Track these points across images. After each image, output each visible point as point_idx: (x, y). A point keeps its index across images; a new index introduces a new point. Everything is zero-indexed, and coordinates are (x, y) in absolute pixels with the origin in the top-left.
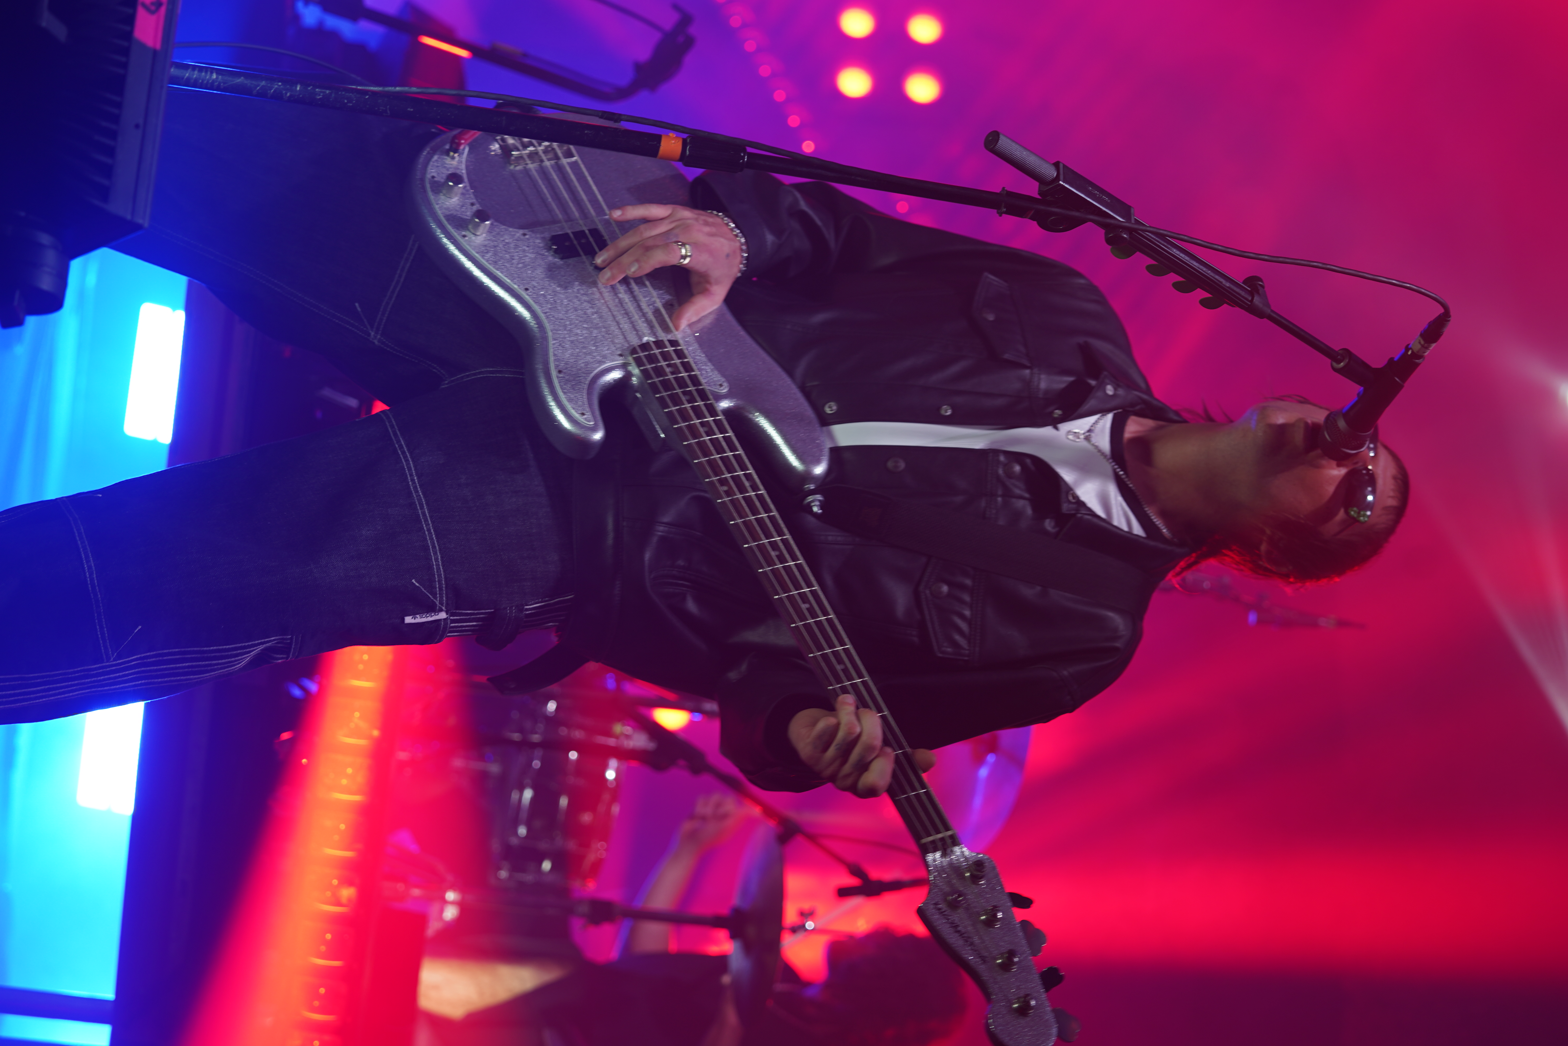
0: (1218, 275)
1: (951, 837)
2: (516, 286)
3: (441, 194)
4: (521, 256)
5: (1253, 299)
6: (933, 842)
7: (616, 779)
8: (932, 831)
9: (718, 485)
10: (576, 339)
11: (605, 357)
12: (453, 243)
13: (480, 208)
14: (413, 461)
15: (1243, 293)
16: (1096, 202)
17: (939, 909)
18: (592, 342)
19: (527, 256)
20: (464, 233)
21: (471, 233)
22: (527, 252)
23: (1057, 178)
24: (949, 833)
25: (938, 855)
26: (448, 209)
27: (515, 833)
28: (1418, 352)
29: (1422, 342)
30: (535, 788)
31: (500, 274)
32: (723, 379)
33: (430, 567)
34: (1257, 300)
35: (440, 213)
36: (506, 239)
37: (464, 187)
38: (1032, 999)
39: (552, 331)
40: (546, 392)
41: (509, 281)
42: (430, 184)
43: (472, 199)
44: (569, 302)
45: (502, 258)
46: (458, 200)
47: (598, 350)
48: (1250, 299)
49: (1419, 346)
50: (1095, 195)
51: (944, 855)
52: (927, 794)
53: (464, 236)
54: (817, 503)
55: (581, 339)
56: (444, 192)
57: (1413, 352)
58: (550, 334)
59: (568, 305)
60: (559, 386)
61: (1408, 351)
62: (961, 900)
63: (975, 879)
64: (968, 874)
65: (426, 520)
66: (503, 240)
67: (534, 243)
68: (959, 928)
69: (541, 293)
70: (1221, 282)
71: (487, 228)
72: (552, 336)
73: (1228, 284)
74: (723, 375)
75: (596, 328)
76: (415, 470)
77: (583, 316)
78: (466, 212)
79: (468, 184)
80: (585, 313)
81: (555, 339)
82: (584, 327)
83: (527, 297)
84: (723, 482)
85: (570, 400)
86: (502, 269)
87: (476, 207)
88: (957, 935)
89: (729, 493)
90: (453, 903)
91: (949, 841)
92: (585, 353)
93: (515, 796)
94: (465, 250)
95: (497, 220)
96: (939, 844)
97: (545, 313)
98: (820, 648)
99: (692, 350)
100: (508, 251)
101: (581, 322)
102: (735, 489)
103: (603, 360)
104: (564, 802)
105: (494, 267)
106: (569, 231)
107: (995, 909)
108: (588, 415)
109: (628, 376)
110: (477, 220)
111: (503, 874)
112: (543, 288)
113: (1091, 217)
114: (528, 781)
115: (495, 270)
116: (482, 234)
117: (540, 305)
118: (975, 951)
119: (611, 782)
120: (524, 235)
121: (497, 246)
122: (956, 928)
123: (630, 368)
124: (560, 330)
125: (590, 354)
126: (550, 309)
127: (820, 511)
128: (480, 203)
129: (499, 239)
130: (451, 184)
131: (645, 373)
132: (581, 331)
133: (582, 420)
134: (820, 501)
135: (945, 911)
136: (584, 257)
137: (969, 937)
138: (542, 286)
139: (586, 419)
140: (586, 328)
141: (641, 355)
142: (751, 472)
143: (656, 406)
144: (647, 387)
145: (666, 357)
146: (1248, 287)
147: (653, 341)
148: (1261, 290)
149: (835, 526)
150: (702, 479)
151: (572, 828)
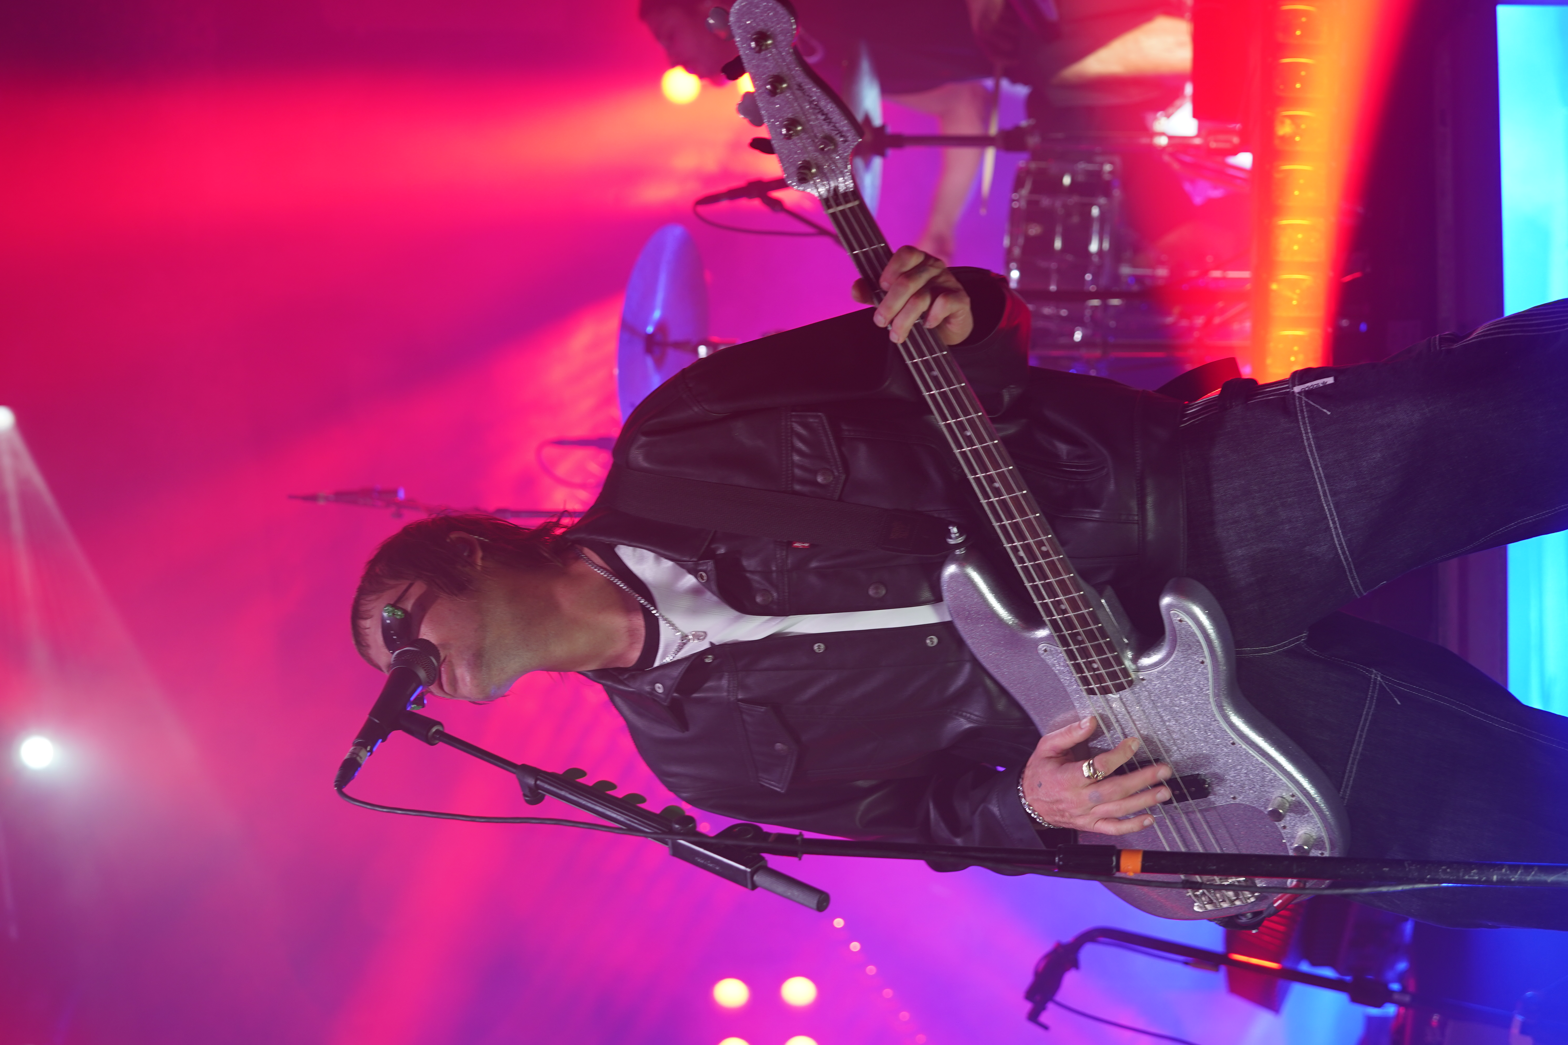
1: (829, 207)
2: (1244, 747)
3: (1315, 837)
4: (1238, 777)
5: (536, 782)
6: (847, 202)
8: (848, 212)
9: (1051, 552)
10: (1187, 695)
11: (1158, 678)
12: (1305, 789)
13: (1277, 823)
14: (1335, 545)
15: (547, 786)
16: (711, 856)
17: (842, 136)
18: (1170, 692)
19: (1232, 777)
20: (1294, 799)
21: (1287, 799)
22: (1232, 781)
24: (831, 211)
25: (842, 188)
26: (1308, 823)
28: (361, 749)
29: (358, 758)
31: (1259, 758)
32: (1043, 656)
33: (1314, 430)
34: (531, 782)
35: (1317, 819)
36: (1252, 793)
37: (1291, 845)
38: (754, 49)
39: (1210, 703)
40: (1216, 643)
41: (1251, 752)
42: (1326, 848)
43: (1284, 833)
44: (1192, 731)
45: (1257, 775)
46: (1298, 832)
47: (1165, 684)
48: (538, 782)
50: (711, 862)
51: (836, 189)
52: (853, 250)
53: (1293, 796)
54: (953, 536)
55: (1181, 695)
56: (1312, 840)
57: (366, 749)
58: (1211, 700)
59: (1193, 728)
60: (1204, 648)
61: (370, 749)
62: (821, 145)
63: (806, 166)
64: (814, 171)
65: (1320, 478)
66: (1255, 792)
67: (1225, 790)
68: (823, 117)
69: (1219, 741)
70: (570, 793)
71: (1270, 805)
72: (1209, 697)
73: (563, 793)
74: (1043, 660)
75: (1166, 705)
76: (1332, 535)
77: (1179, 718)
78: (1291, 819)
79: (1289, 847)
80: (1177, 721)
81: (1207, 695)
82: (1178, 707)
83: (1233, 736)
84: (1046, 555)
85: (1193, 634)
86: (1256, 764)
87: (1280, 824)
88: (825, 111)
89: (1040, 544)
91: (832, 202)
92: (1177, 680)
94: (1293, 782)
95: (1261, 812)
96: (842, 200)
97: (1215, 720)
98: (954, 392)
99: (1073, 685)
100: (1250, 782)
101: (1181, 712)
102: (1034, 547)
103: (1159, 674)
105: (1265, 765)
106: (1191, 801)
107: (788, 137)
108: (1176, 620)
109: (1135, 660)
110: (1281, 811)
111: (1108, 168)
112: (1218, 745)
115: (1263, 762)
116: (1276, 798)
117: (1220, 728)
118: (808, 95)
120: (1234, 798)
121: (1261, 786)
122: (826, 118)
123: (1133, 667)
124: (1201, 704)
125: (1173, 680)
126: (1211, 725)
127: (950, 528)
128: (1277, 828)
129: (1259, 793)
130: (1306, 847)
131: (1120, 662)
132: (1181, 703)
133: (1181, 615)
134: (951, 538)
135: (837, 134)
136: (1177, 776)
137: (814, 109)
138: (1218, 748)
139: (1178, 616)
140: (1176, 706)
141: (1123, 680)
142: (1018, 566)
143: (1109, 630)
144: (1118, 649)
145: (1099, 679)
146: (540, 793)
147: (1110, 695)
148: (528, 793)
149: (936, 515)
150: (1066, 558)
151: (1047, 218)
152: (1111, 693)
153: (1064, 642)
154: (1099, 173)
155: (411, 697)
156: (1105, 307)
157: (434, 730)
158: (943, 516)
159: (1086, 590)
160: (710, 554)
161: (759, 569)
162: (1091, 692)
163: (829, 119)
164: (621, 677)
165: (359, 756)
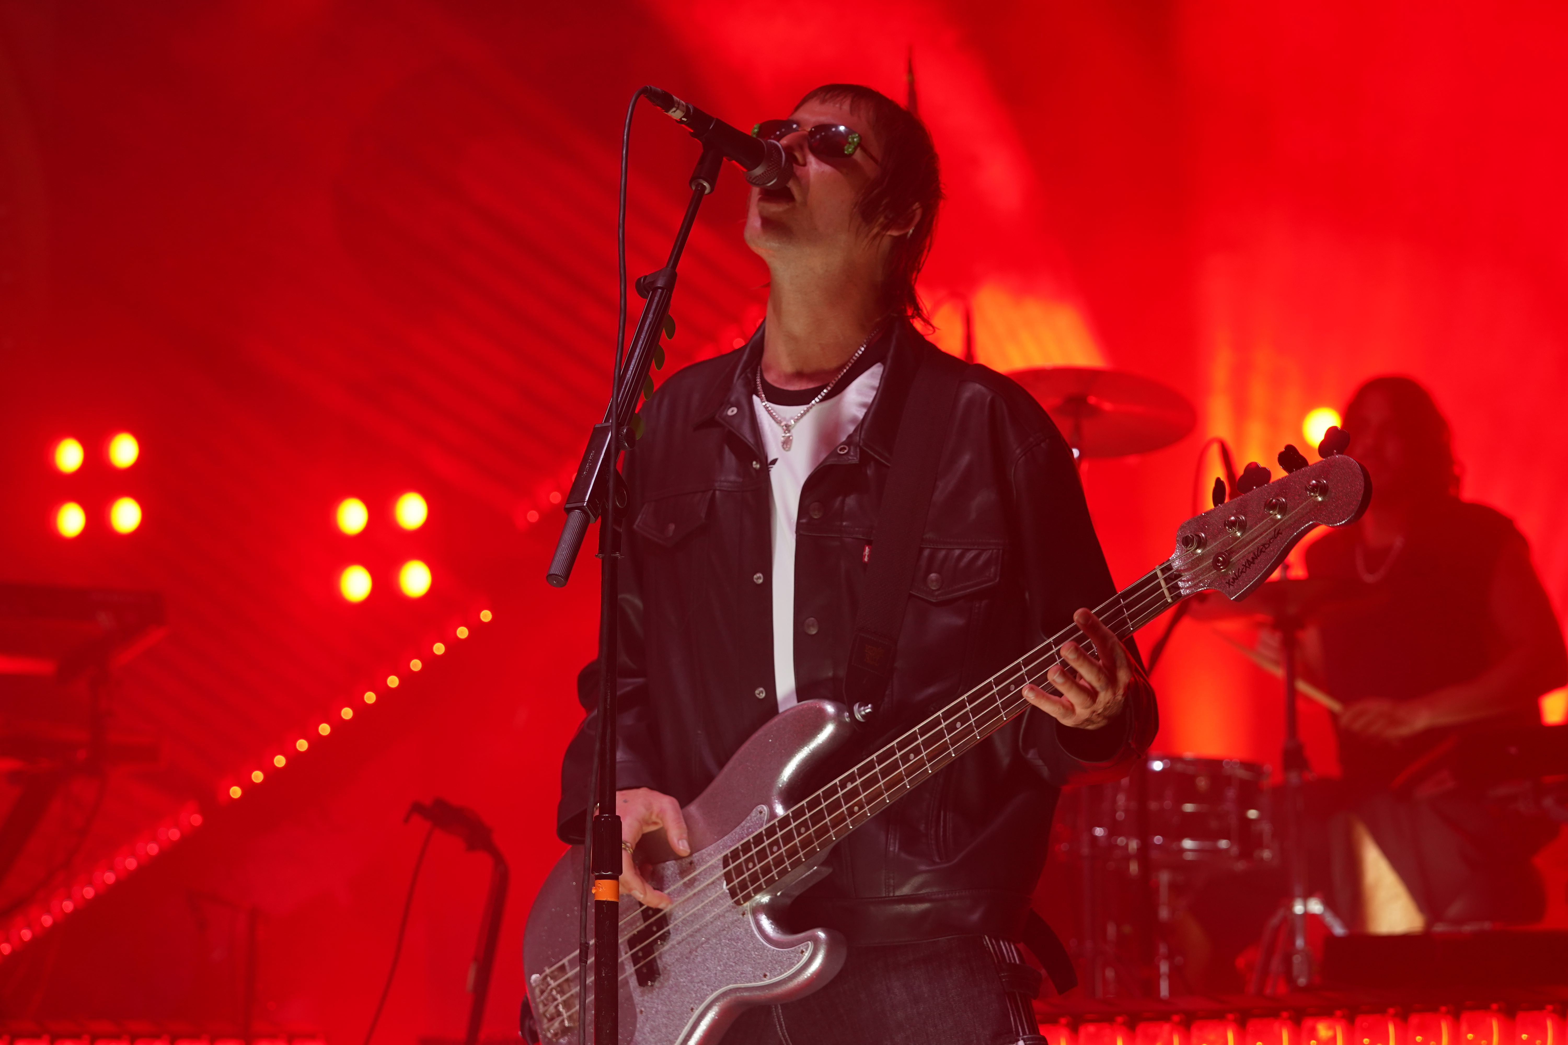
0: (644, 327)
1: (1163, 571)
2: (690, 1021)
5: (660, 288)
7: (1161, 760)
9: (854, 817)
10: (735, 958)
11: (747, 931)
15: (656, 299)
16: (597, 466)
23: (580, 508)
24: (1159, 574)
25: (1182, 584)
27: (1226, 851)
28: (684, 112)
29: (674, 109)
30: (1181, 838)
32: (755, 810)
34: (660, 284)
39: (727, 984)
48: (660, 290)
49: (678, 111)
50: (590, 467)
51: (1182, 576)
54: (862, 709)
57: (684, 117)
58: (731, 986)
60: (779, 976)
61: (683, 121)
64: (1198, 551)
67: (648, 1002)
68: (1250, 559)
70: (650, 323)
72: (732, 984)
73: (651, 316)
74: (752, 810)
75: (720, 941)
77: (712, 953)
82: (723, 950)
83: (699, 1009)
84: (851, 811)
85: (792, 963)
89: (861, 805)
90: (1305, 905)
91: (1168, 574)
92: (746, 951)
93: (1189, 856)
96: (1172, 583)
97: (712, 991)
99: (730, 843)
102: (857, 800)
103: (751, 932)
104: (1189, 807)
108: (804, 945)
111: (1266, 854)
113: (612, 468)
114: (1174, 846)
117: (704, 995)
119: (1165, 764)
120: (641, 1012)
123: (755, 905)
124: (726, 977)
125: (746, 947)
126: (708, 987)
127: (871, 706)
131: (757, 891)
132: (725, 955)
133: (810, 950)
134: (860, 707)
138: (689, 993)
139: (808, 948)
141: (740, 896)
142: (837, 781)
143: (787, 879)
144: (769, 888)
145: (739, 871)
146: (649, 294)
147: (725, 883)
148: (649, 280)
149: (887, 692)
150: (850, 832)
151: (1214, 796)
152: (727, 885)
153: (771, 832)
154: (1260, 845)
155: (736, 161)
156: (1128, 858)
157: (705, 184)
158: (886, 699)
159: (822, 854)
160: (865, 458)
161: (846, 509)
162: (726, 862)
163: (1250, 565)
164: (748, 370)
165: (677, 110)
